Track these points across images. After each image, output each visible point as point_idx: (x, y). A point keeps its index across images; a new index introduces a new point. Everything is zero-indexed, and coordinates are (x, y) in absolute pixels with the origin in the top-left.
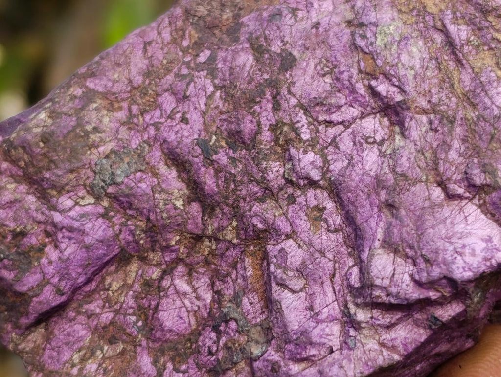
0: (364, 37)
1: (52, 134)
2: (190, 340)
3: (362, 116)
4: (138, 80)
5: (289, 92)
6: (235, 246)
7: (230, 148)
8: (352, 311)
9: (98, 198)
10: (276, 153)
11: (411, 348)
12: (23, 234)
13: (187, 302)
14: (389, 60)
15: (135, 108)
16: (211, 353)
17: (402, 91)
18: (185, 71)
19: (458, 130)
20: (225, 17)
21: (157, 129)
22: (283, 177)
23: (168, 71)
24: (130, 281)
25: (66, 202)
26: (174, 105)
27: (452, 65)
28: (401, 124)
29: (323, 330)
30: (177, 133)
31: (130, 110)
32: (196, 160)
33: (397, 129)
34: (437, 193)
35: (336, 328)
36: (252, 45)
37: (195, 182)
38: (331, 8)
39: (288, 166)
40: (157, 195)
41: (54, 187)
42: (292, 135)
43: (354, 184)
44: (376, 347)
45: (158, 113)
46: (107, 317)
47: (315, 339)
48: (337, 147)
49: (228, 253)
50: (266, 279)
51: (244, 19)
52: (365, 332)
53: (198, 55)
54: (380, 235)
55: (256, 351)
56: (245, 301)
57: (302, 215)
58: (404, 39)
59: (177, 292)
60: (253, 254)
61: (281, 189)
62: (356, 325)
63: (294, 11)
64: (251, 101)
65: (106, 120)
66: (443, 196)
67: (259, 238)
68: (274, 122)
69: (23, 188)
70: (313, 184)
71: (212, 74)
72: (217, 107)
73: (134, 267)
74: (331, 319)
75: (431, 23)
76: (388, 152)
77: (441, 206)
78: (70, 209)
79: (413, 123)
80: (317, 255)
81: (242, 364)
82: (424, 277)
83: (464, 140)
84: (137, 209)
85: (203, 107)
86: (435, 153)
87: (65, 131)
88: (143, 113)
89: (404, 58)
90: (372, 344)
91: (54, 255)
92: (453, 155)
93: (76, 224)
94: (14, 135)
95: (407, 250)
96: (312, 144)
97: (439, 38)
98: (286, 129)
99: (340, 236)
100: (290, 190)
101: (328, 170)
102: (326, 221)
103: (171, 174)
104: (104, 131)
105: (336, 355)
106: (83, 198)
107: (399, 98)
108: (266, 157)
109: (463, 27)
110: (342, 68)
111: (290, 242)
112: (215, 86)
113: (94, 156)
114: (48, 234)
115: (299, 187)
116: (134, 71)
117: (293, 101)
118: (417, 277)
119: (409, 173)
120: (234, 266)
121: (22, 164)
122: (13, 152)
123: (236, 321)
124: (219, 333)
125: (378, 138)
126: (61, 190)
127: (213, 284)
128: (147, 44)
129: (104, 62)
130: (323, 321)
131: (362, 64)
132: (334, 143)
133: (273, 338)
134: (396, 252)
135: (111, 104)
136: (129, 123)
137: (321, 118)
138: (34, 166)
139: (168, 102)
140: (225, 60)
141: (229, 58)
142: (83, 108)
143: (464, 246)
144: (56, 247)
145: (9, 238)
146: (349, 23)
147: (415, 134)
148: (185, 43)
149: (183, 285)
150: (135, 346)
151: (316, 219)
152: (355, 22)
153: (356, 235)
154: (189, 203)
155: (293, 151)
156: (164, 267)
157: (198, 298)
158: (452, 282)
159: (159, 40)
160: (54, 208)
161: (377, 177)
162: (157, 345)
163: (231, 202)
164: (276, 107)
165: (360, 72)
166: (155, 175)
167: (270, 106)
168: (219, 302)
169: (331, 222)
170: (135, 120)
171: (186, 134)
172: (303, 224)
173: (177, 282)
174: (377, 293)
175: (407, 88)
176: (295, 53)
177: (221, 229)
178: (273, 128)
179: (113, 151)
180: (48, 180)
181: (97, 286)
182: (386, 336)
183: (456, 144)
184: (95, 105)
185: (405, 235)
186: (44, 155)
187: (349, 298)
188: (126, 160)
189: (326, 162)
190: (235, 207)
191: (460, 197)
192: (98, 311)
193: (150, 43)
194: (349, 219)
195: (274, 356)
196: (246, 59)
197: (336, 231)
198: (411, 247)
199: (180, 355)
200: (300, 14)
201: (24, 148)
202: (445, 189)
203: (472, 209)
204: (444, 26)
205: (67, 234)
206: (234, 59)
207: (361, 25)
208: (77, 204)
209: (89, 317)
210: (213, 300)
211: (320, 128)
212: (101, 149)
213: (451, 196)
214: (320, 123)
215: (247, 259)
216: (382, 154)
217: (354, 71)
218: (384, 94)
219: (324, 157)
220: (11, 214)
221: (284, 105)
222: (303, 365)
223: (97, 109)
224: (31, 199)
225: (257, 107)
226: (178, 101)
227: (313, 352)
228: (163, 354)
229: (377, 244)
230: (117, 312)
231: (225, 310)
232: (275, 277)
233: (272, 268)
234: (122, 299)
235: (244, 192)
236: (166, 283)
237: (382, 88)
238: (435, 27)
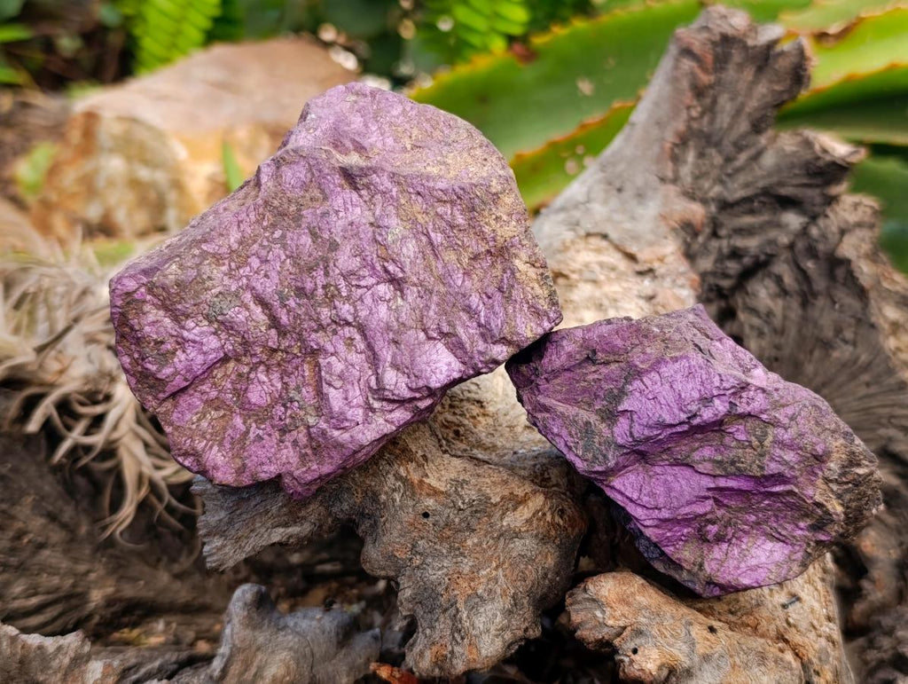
0: (380, 235)
1: (183, 281)
2: (266, 410)
3: (378, 283)
4: (235, 246)
5: (335, 265)
6: (298, 357)
7: (297, 297)
8: (371, 402)
9: (211, 322)
10: (326, 303)
11: (402, 422)
12: (162, 342)
13: (265, 387)
14: (396, 250)
15: (233, 265)
16: (280, 419)
17: (403, 271)
18: (266, 243)
19: (435, 298)
20: (291, 209)
21: (249, 280)
22: (330, 318)
23: (255, 242)
24: (228, 373)
25: (190, 324)
26: (259, 265)
27: (431, 257)
28: (402, 291)
29: (353, 412)
30: (261, 284)
31: (230, 265)
32: (275, 303)
33: (398, 293)
34: (422, 335)
35: (361, 411)
36: (310, 231)
37: (274, 317)
38: (359, 212)
39: (334, 312)
40: (249, 323)
41: (183, 314)
42: (336, 292)
43: (373, 326)
44: (383, 422)
45: (248, 269)
46: (214, 394)
47: (349, 417)
48: (363, 302)
49: (294, 361)
50: (320, 380)
51: (304, 212)
52: (378, 414)
53: (273, 233)
54: (389, 359)
55: (311, 421)
56: (304, 390)
57: (341, 341)
58: (404, 237)
59: (259, 382)
60: (309, 363)
61: (328, 325)
62: (373, 410)
63: (337, 212)
64: (311, 269)
65: (215, 271)
66: (425, 337)
67: (313, 353)
68: (325, 283)
69: (161, 313)
70: (348, 324)
71: (284, 247)
72: (288, 270)
73: (232, 364)
74: (359, 406)
75: (421, 230)
76: (393, 307)
77: (424, 343)
78: (193, 329)
79: (409, 291)
80: (350, 367)
81: (302, 428)
82: (414, 386)
83: (438, 305)
84: (236, 331)
85: (279, 268)
86: (421, 311)
87: (190, 279)
88: (238, 268)
89: (405, 250)
90: (381, 421)
91: (183, 357)
92: (431, 313)
93: (198, 339)
94: (156, 279)
95: (405, 369)
96: (348, 298)
97: (424, 239)
98: (332, 288)
99: (363, 356)
100: (334, 326)
101: (357, 316)
102: (356, 347)
103: (258, 310)
104: (214, 279)
105: (361, 426)
106: (201, 321)
107: (401, 275)
108: (320, 305)
109: (439, 235)
110: (368, 253)
111: (334, 358)
112: (287, 256)
113: (208, 296)
114: (178, 343)
115: (340, 325)
116: (232, 240)
117: (337, 271)
118: (410, 385)
119: (406, 323)
120: (297, 368)
121: (161, 298)
122: (155, 289)
123: (298, 402)
124: (286, 408)
125: (387, 298)
126: (188, 316)
127: (282, 378)
128: (240, 222)
129: (213, 233)
130: (353, 407)
131: (379, 252)
132: (361, 299)
133: (323, 415)
134: (398, 369)
135: (218, 260)
136: (230, 274)
137: (354, 283)
138: (170, 300)
139: (255, 262)
140: (292, 239)
141: (295, 238)
142: (200, 264)
143: (436, 368)
144: (184, 352)
145: (152, 344)
146: (372, 224)
147: (410, 299)
148: (265, 224)
149: (263, 377)
150: (232, 412)
151: (349, 345)
152: (375, 224)
153: (374, 358)
154: (270, 329)
155: (337, 303)
156: (251, 366)
157: (272, 385)
158: (429, 388)
159: (248, 220)
160: (183, 328)
161: (387, 323)
162: (245, 412)
163: (297, 331)
164: (327, 274)
165: (378, 257)
166: (248, 309)
167: (322, 272)
168: (287, 389)
169: (358, 347)
170: (233, 273)
171: (268, 285)
172: (341, 348)
173: (259, 375)
174: (386, 393)
175: (405, 270)
176: (338, 240)
177: (290, 346)
178: (324, 287)
179: (220, 293)
180: (179, 310)
181: (208, 375)
182: (389, 416)
183: (433, 307)
184: (208, 262)
185: (404, 361)
186: (177, 294)
187: (369, 394)
188: (229, 299)
189: (356, 310)
190: (300, 334)
191: (435, 339)
192: (208, 390)
193: (242, 221)
194: (370, 347)
195: (324, 426)
196: (306, 240)
197: (361, 353)
198: (407, 368)
199: (260, 419)
200: (341, 214)
201: (163, 288)
202: (426, 333)
203: (440, 345)
204: (428, 232)
205: (191, 344)
206: (298, 239)
207: (379, 227)
208: (197, 325)
209: (202, 394)
210: (283, 388)
211: (353, 289)
212: (213, 291)
213: (430, 338)
214: (353, 286)
215: (305, 365)
216: (389, 308)
217: (375, 256)
218: (392, 272)
219: (355, 307)
220: (154, 329)
221: (331, 274)
222: (340, 432)
223: (209, 264)
224: (167, 320)
225: (314, 273)
226: (262, 262)
227: (347, 424)
228: (249, 418)
229: (387, 364)
230: (220, 391)
231: (291, 395)
232: (325, 380)
233: (323, 373)
234: (223, 383)
235: (306, 326)
236: (252, 376)
237: (391, 268)
238: (422, 233)
